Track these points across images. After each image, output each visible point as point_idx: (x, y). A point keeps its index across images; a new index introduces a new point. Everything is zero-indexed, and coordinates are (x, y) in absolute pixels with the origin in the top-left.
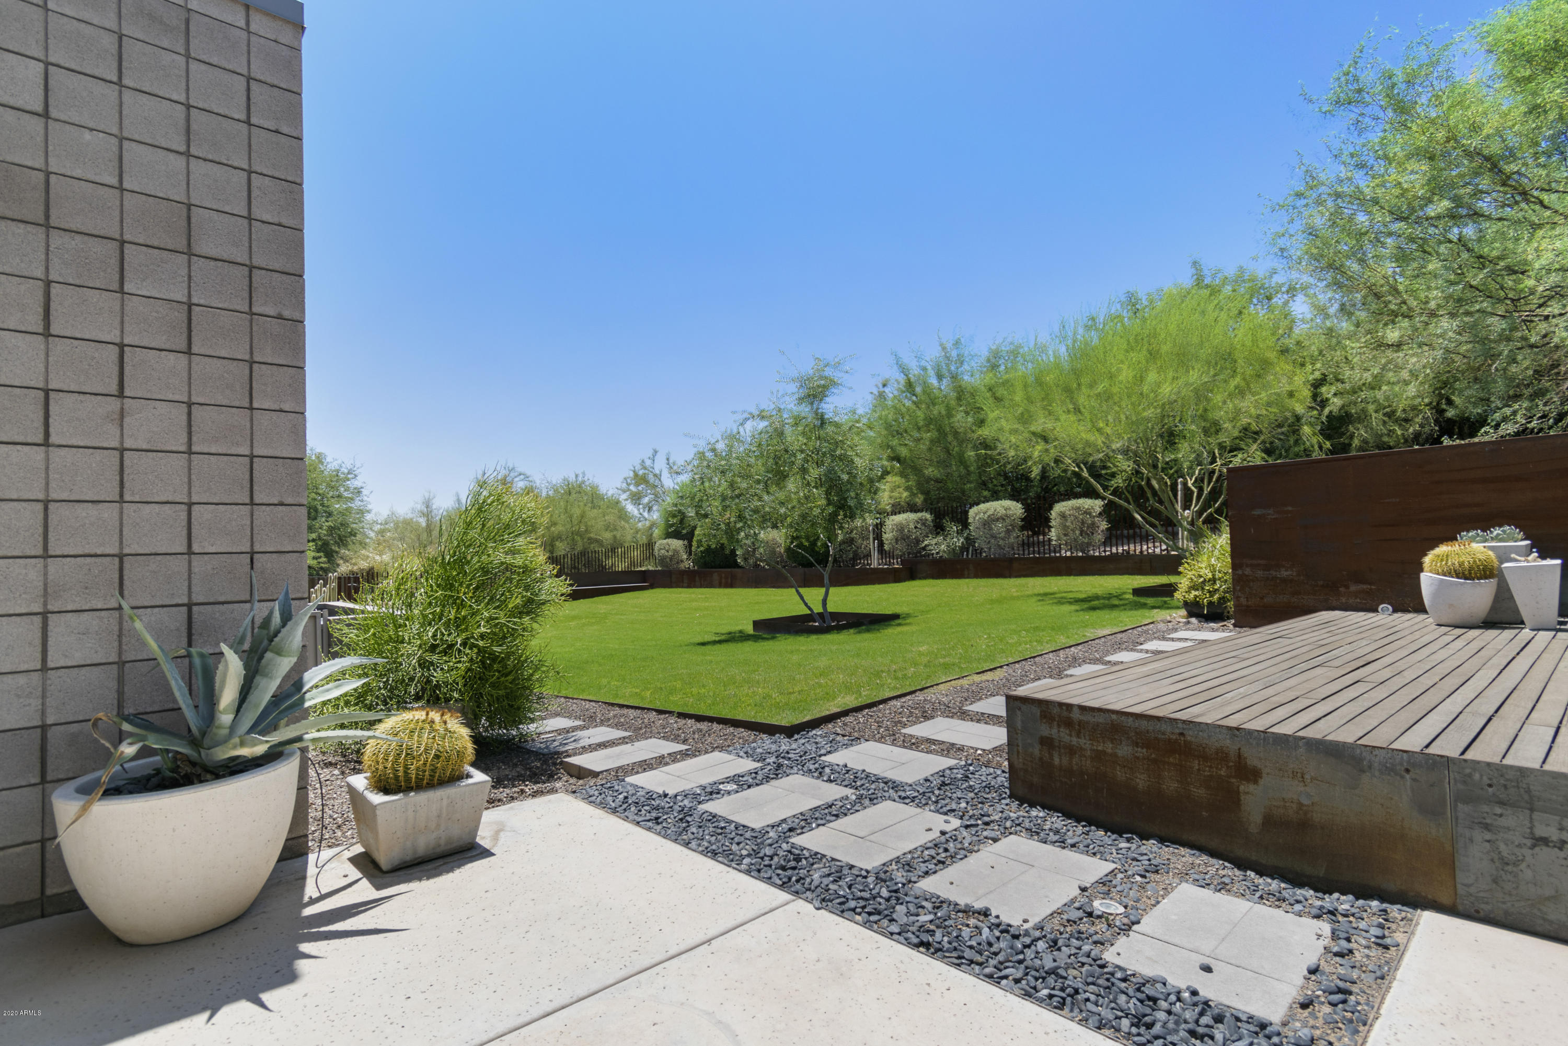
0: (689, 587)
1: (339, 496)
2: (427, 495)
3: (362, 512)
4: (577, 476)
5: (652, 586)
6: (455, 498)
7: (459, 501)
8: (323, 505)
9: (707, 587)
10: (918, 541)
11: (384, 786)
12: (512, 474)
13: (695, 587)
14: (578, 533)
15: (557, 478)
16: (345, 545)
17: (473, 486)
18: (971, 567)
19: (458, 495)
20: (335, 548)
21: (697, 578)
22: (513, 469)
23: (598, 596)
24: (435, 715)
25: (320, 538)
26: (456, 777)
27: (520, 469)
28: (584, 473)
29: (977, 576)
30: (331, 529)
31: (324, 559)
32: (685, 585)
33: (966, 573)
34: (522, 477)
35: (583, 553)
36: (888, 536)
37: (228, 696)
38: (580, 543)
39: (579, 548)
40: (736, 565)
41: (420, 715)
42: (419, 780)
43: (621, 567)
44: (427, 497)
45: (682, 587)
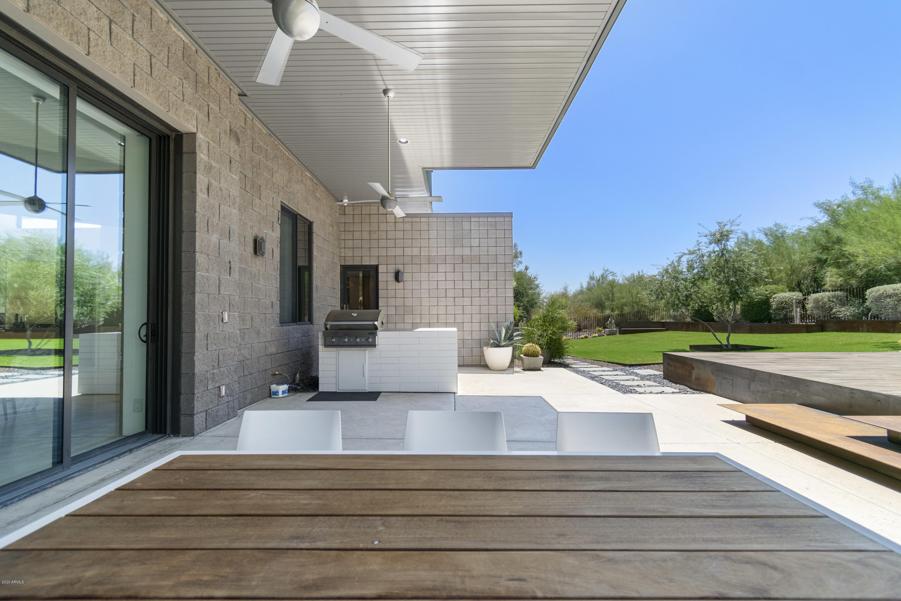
0: (686, 331)
1: (531, 288)
2: (565, 285)
3: (539, 294)
4: (639, 272)
5: (667, 330)
6: (580, 285)
7: (582, 287)
8: (525, 292)
9: (696, 331)
10: (831, 309)
11: (525, 355)
12: (607, 273)
13: (690, 331)
14: (635, 302)
15: (628, 274)
16: (533, 308)
17: (587, 279)
18: (865, 325)
19: (581, 284)
20: (529, 309)
21: (691, 327)
22: (607, 270)
23: (637, 333)
24: (534, 345)
25: (524, 305)
26: (537, 356)
27: (610, 270)
28: (642, 271)
29: (868, 331)
30: (528, 301)
31: (525, 313)
32: (684, 330)
33: (861, 329)
34: (612, 274)
35: (638, 312)
36: (809, 306)
37: (503, 335)
38: (636, 307)
39: (636, 310)
40: (713, 320)
41: (531, 344)
42: (531, 355)
43: (656, 320)
44: (565, 286)
45: (683, 331)
